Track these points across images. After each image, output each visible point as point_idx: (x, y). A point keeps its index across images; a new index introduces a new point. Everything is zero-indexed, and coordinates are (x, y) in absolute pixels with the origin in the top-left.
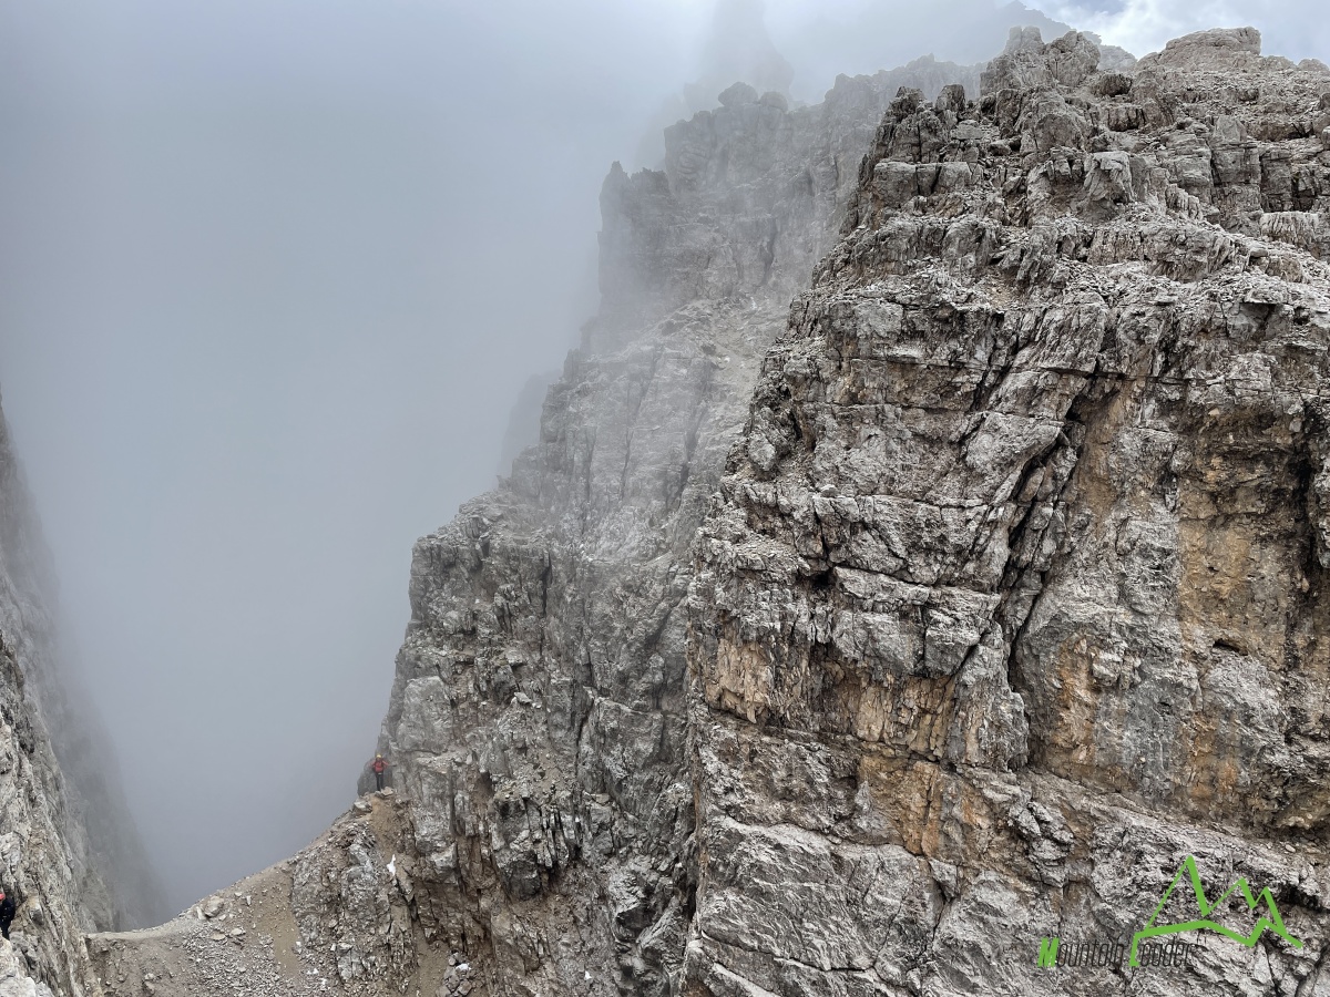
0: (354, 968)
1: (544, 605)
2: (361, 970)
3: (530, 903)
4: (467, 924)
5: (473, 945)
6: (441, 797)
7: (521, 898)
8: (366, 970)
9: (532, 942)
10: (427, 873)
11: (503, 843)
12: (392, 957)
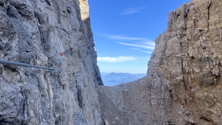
0: (155, 102)
1: (209, 16)
2: (157, 103)
3: (210, 87)
4: (187, 96)
5: (189, 102)
6: (178, 63)
7: (206, 87)
8: (158, 103)
9: (212, 98)
10: (175, 82)
11: (200, 70)
12: (165, 102)
